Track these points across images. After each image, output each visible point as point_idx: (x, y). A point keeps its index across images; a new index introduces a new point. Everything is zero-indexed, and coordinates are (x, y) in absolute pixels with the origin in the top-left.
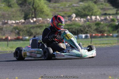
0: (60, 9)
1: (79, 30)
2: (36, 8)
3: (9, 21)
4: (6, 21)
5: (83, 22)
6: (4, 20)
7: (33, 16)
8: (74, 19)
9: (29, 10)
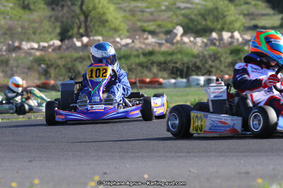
0: (147, 15)
1: (191, 64)
2: (90, 12)
3: (24, 43)
4: (17, 44)
5: (201, 46)
6: (12, 41)
7: (82, 31)
8: (178, 38)
9: (73, 17)
